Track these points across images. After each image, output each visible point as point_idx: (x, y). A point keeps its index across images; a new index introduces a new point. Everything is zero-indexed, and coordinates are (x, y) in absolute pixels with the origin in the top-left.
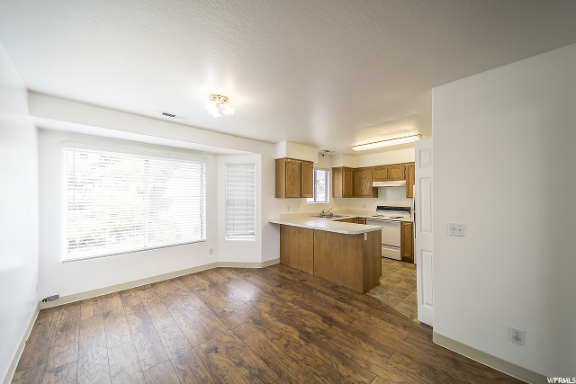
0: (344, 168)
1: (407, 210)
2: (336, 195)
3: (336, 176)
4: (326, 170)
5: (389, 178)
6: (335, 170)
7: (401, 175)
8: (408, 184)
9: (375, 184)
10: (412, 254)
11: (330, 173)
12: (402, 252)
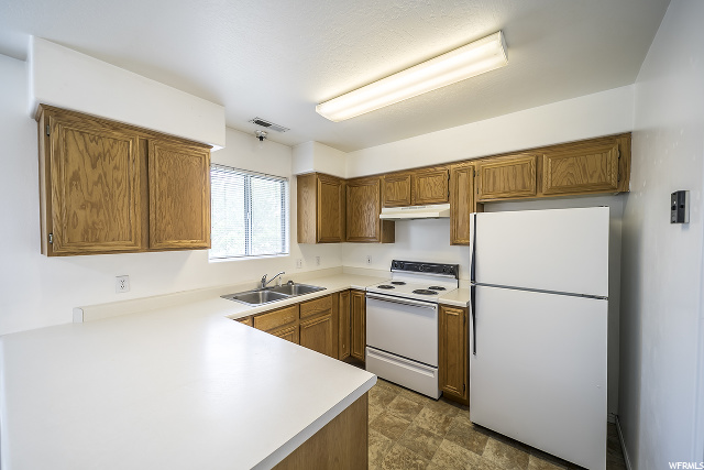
0: (319, 175)
1: (453, 270)
2: (304, 237)
3: (305, 195)
4: (283, 179)
5: (413, 200)
6: (302, 180)
7: (440, 192)
8: (454, 213)
9: (388, 213)
10: (466, 388)
11: (291, 188)
12: (442, 380)
